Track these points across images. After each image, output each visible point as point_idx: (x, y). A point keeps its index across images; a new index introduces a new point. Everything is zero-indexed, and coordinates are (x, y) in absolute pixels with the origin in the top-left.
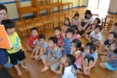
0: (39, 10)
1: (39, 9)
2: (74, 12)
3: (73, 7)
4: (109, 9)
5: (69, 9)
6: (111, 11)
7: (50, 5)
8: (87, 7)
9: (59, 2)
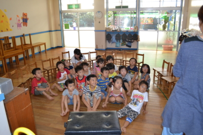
0: (4, 58)
1: (5, 56)
2: (55, 59)
3: (47, 48)
4: (97, 46)
5: (40, 52)
6: (100, 48)
7: (16, 49)
8: (64, 47)
9: (25, 44)
